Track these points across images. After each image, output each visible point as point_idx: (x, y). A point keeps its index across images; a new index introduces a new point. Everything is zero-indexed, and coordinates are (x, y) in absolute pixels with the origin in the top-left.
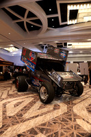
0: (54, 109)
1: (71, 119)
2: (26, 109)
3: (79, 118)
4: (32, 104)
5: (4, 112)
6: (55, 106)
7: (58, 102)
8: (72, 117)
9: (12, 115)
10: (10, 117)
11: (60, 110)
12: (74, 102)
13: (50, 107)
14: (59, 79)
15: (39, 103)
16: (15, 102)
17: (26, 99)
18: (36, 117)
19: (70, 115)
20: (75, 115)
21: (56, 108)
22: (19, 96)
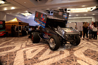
0: (60, 54)
1: (73, 60)
2: (40, 54)
3: (79, 59)
4: (44, 51)
5: (25, 56)
6: (61, 52)
7: (62, 50)
8: (74, 59)
9: (31, 58)
10: (29, 59)
11: (64, 55)
12: (74, 49)
13: (57, 53)
14: (64, 33)
15: (49, 51)
16: (32, 50)
17: (39, 48)
18: (48, 59)
19: (73, 58)
20: (76, 58)
21: (61, 53)
22: (34, 46)
